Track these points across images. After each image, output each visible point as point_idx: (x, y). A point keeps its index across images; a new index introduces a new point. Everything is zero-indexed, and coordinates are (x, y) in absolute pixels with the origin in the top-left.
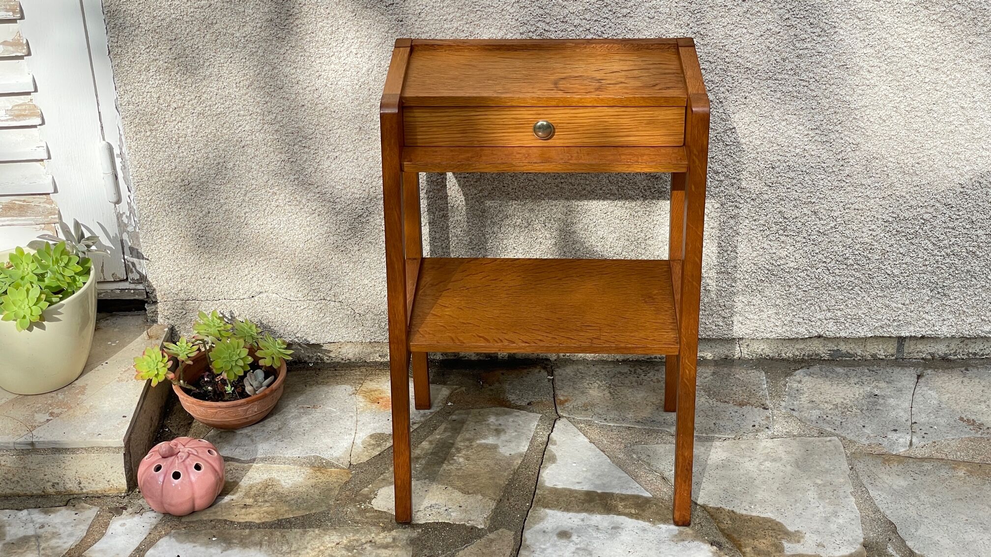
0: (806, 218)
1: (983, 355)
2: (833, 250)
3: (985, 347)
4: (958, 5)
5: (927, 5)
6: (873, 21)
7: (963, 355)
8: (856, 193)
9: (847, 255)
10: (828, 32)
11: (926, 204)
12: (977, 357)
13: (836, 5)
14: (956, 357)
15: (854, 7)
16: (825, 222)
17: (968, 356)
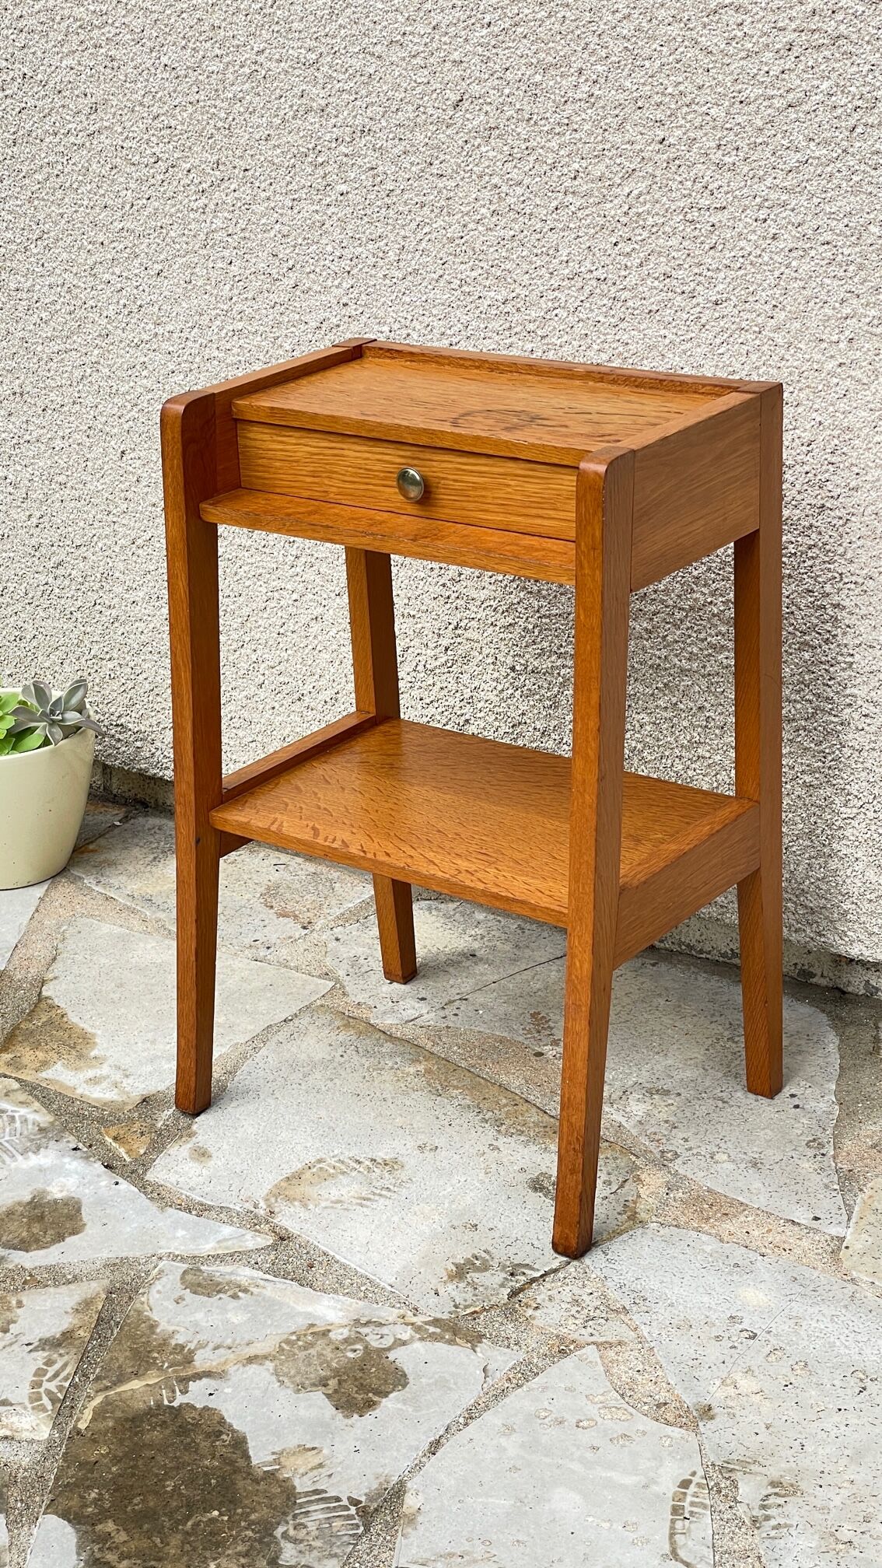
0: (408, 640)
1: (701, 951)
2: (447, 704)
3: (703, 937)
4: (562, 311)
5: (519, 306)
6: (451, 323)
7: (672, 943)
8: (468, 612)
9: (467, 717)
10: (397, 333)
11: (562, 650)
12: (694, 953)
13: (403, 290)
14: (662, 945)
15: (425, 296)
16: (433, 653)
17: (680, 947)
